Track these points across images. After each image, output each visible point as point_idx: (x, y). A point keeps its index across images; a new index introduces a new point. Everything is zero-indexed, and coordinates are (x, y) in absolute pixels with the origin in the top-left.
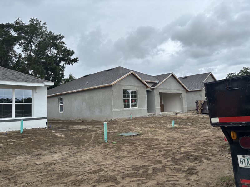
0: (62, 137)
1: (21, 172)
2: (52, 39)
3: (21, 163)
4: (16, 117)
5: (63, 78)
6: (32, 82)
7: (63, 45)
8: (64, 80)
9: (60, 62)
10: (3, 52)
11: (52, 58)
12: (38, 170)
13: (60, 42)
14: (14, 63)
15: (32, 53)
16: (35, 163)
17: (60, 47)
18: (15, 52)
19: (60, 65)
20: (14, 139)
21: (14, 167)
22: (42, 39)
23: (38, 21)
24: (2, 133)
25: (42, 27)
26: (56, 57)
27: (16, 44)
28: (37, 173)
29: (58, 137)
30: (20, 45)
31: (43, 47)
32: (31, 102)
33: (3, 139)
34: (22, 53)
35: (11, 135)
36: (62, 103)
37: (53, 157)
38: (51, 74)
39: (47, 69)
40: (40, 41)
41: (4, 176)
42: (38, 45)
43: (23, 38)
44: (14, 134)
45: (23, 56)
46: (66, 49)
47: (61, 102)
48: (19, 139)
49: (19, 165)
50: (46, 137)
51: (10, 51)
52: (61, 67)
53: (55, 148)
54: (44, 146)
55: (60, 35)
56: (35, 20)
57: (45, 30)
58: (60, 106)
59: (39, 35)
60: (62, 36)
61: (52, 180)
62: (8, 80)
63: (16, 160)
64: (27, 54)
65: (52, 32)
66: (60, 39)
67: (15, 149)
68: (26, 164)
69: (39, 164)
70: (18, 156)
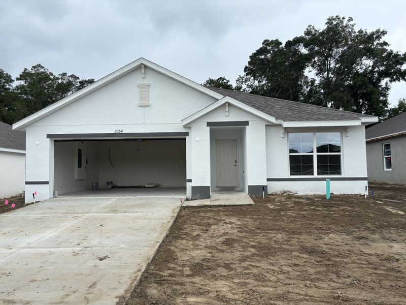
0: (400, 215)
1: (341, 259)
2: (364, 42)
3: (338, 245)
4: (319, 174)
5: (386, 109)
6: (340, 119)
7: (385, 47)
8: (389, 111)
9: (379, 80)
10: (291, 82)
11: (366, 76)
12: (369, 263)
13: (378, 44)
14: (305, 94)
15: (331, 75)
16: (362, 251)
17: (379, 52)
18: (307, 77)
19: (380, 86)
20: (320, 207)
21: (329, 249)
22: (346, 47)
23: (339, 19)
24: (302, 196)
25: (346, 26)
26: (372, 72)
27: (308, 66)
28: (368, 268)
29: (391, 213)
30: (313, 66)
31: (348, 60)
32: (339, 151)
33: (304, 205)
34: (316, 78)
35: (314, 200)
36: (389, 153)
37: (391, 247)
38: (364, 103)
39: (356, 96)
40: (343, 52)
41: (318, 259)
42: (339, 59)
43: (318, 53)
44: (317, 199)
45: (317, 82)
46: (391, 53)
47: (387, 152)
48: (326, 207)
49: (336, 248)
50: (368, 211)
51: (299, 77)
52: (383, 89)
53: (390, 233)
54: (368, 225)
55: (378, 31)
56: (334, 19)
57: (350, 30)
58: (385, 159)
59: (341, 42)
60: (382, 32)
61: (400, 287)
62: (307, 120)
63: (330, 239)
64: (323, 77)
65: (363, 30)
66: (378, 37)
67: (323, 221)
68: (346, 248)
69: (369, 255)
70: (331, 233)
